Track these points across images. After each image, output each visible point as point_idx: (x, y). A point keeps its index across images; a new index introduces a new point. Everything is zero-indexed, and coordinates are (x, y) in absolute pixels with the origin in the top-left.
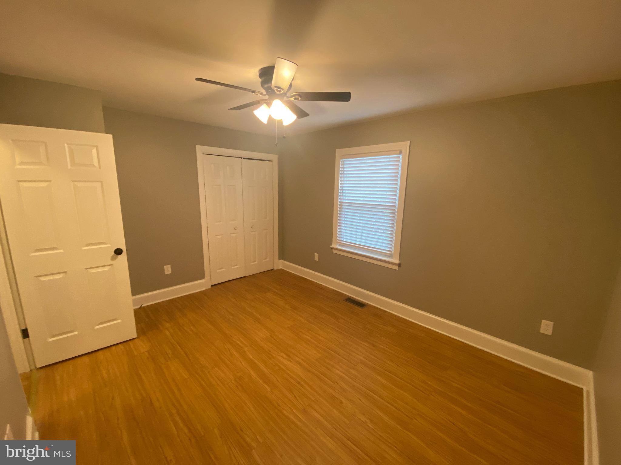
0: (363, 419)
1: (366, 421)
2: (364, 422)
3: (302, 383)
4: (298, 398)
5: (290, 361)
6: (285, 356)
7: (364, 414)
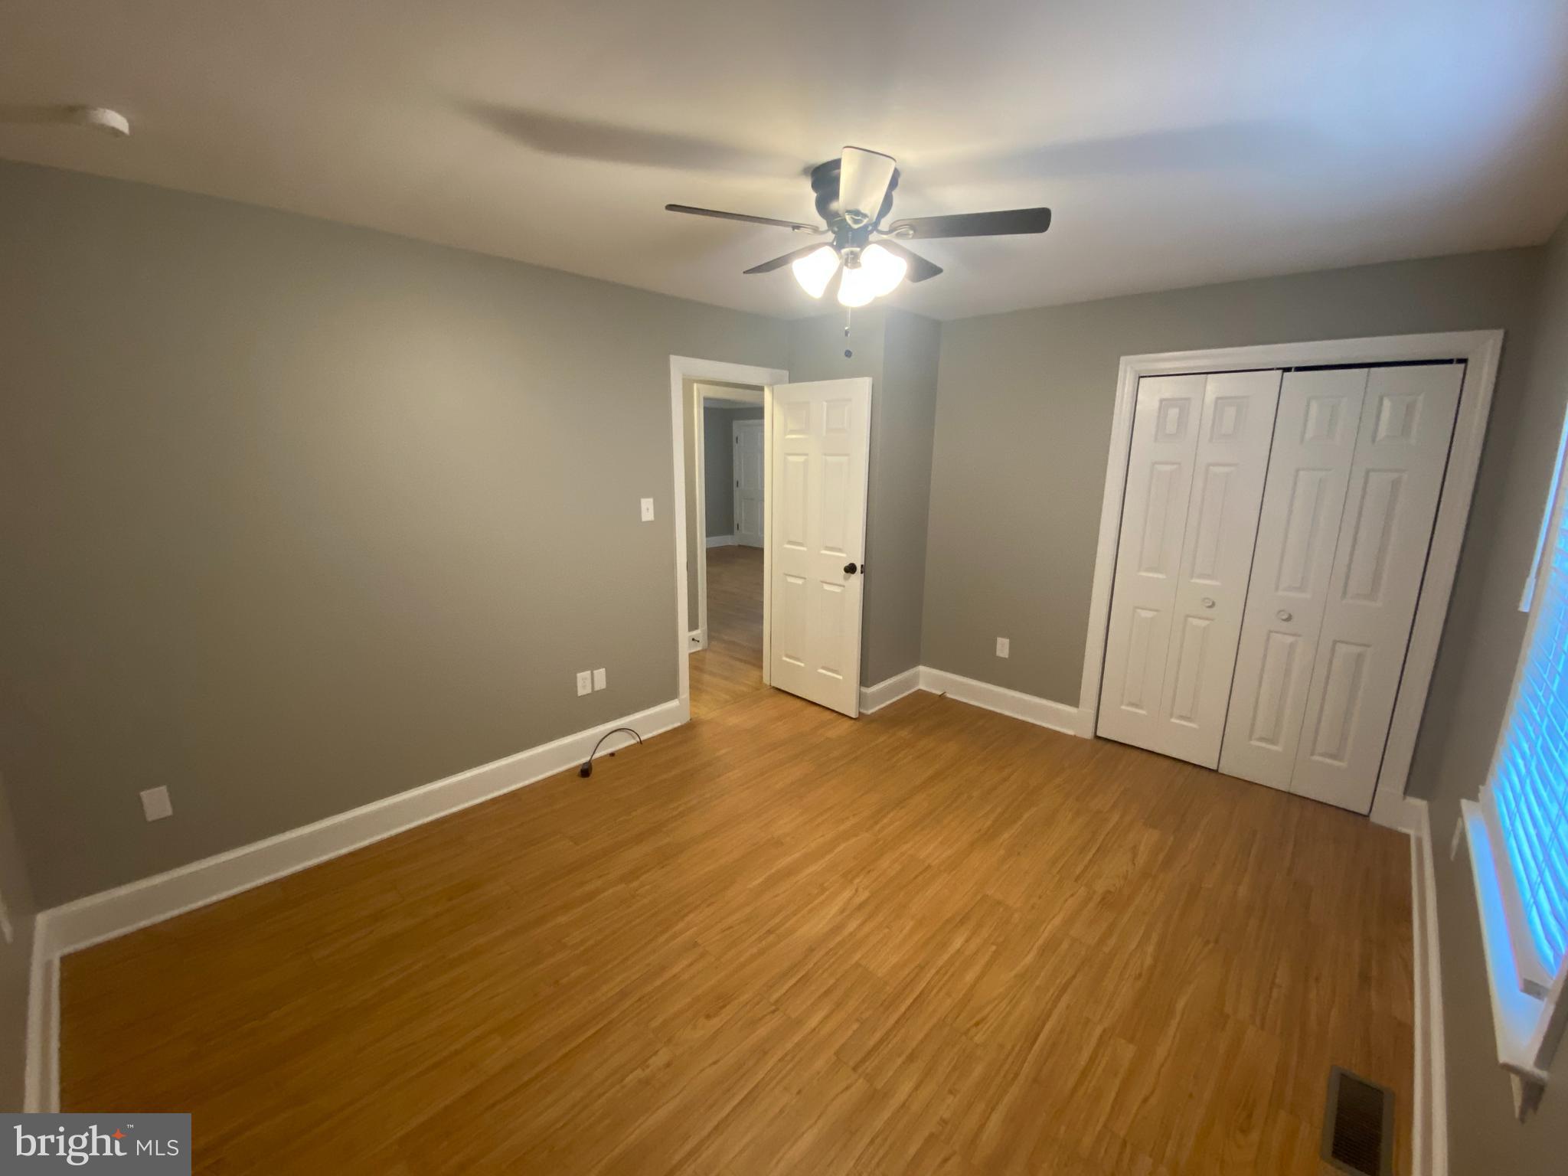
0: (658, 1061)
1: (648, 1067)
2: (647, 1060)
3: (771, 938)
4: (727, 932)
5: (842, 911)
6: (858, 900)
7: (668, 1065)
